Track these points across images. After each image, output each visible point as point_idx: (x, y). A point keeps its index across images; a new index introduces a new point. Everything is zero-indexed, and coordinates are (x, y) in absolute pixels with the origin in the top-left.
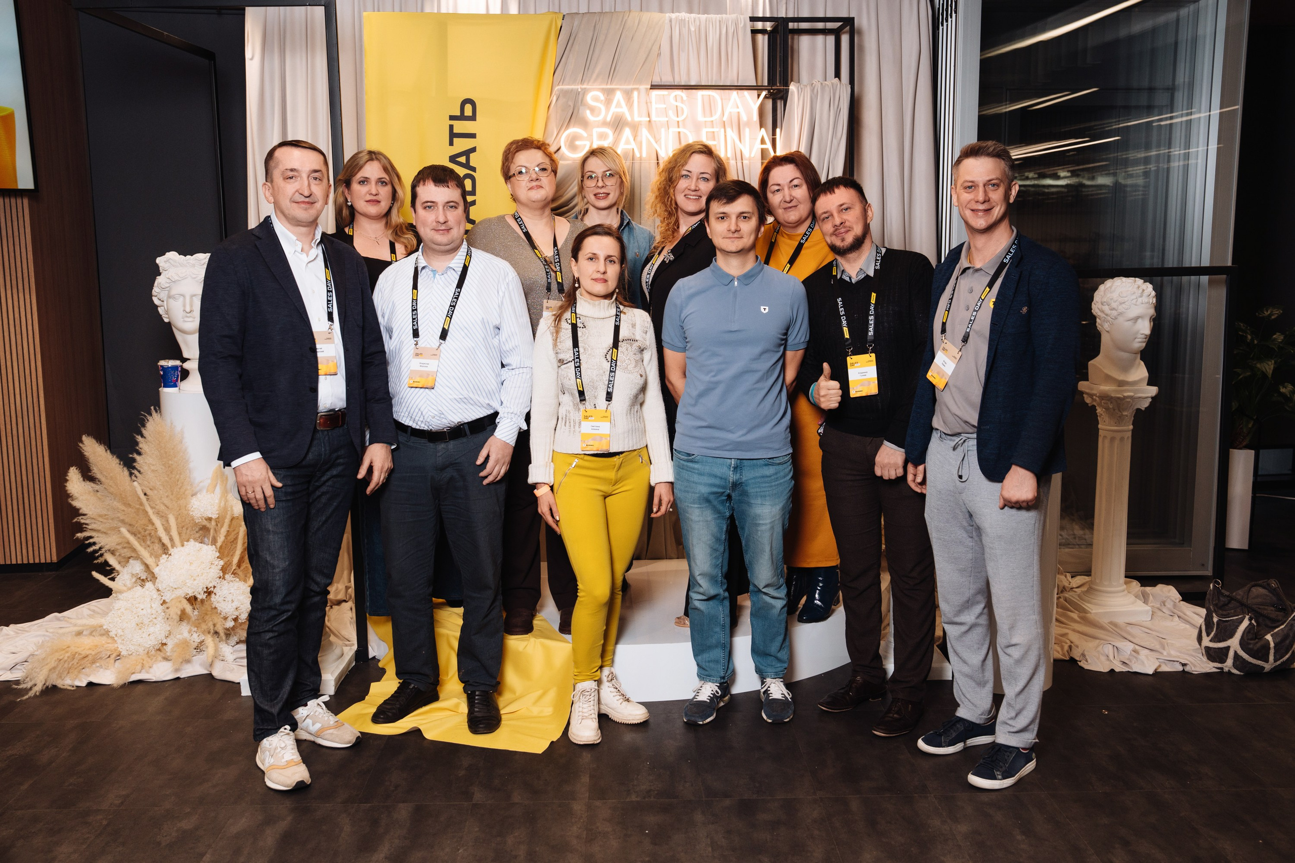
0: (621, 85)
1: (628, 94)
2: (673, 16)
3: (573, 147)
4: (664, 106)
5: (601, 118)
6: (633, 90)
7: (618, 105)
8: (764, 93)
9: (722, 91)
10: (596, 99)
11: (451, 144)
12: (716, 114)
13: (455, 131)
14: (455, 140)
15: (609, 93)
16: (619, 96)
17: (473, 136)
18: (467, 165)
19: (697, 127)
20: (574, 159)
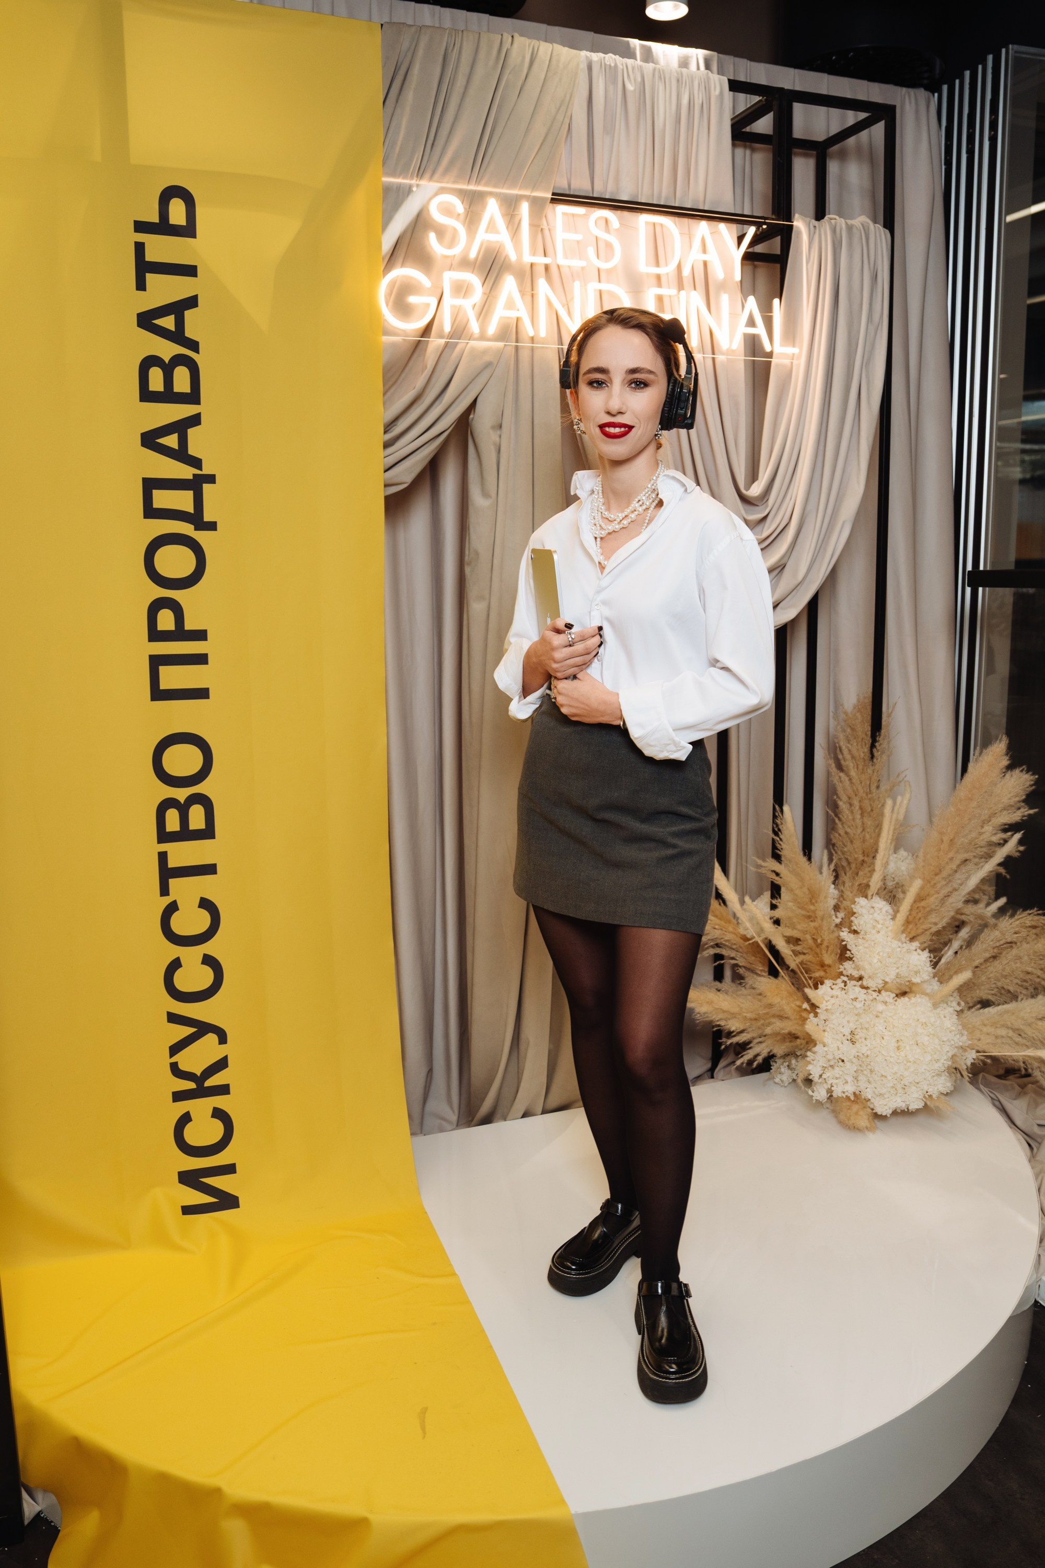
0: (495, 186)
1: (510, 205)
2: (596, 57)
3: (402, 307)
4: (579, 237)
5: (457, 251)
6: (518, 198)
7: (491, 228)
8: (751, 231)
9: (677, 219)
10: (447, 211)
11: (141, 285)
12: (667, 265)
13: (149, 257)
14: (150, 278)
15: (474, 201)
16: (492, 208)
17: (190, 271)
18: (178, 336)
19: (635, 284)
20: (405, 333)
